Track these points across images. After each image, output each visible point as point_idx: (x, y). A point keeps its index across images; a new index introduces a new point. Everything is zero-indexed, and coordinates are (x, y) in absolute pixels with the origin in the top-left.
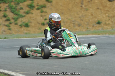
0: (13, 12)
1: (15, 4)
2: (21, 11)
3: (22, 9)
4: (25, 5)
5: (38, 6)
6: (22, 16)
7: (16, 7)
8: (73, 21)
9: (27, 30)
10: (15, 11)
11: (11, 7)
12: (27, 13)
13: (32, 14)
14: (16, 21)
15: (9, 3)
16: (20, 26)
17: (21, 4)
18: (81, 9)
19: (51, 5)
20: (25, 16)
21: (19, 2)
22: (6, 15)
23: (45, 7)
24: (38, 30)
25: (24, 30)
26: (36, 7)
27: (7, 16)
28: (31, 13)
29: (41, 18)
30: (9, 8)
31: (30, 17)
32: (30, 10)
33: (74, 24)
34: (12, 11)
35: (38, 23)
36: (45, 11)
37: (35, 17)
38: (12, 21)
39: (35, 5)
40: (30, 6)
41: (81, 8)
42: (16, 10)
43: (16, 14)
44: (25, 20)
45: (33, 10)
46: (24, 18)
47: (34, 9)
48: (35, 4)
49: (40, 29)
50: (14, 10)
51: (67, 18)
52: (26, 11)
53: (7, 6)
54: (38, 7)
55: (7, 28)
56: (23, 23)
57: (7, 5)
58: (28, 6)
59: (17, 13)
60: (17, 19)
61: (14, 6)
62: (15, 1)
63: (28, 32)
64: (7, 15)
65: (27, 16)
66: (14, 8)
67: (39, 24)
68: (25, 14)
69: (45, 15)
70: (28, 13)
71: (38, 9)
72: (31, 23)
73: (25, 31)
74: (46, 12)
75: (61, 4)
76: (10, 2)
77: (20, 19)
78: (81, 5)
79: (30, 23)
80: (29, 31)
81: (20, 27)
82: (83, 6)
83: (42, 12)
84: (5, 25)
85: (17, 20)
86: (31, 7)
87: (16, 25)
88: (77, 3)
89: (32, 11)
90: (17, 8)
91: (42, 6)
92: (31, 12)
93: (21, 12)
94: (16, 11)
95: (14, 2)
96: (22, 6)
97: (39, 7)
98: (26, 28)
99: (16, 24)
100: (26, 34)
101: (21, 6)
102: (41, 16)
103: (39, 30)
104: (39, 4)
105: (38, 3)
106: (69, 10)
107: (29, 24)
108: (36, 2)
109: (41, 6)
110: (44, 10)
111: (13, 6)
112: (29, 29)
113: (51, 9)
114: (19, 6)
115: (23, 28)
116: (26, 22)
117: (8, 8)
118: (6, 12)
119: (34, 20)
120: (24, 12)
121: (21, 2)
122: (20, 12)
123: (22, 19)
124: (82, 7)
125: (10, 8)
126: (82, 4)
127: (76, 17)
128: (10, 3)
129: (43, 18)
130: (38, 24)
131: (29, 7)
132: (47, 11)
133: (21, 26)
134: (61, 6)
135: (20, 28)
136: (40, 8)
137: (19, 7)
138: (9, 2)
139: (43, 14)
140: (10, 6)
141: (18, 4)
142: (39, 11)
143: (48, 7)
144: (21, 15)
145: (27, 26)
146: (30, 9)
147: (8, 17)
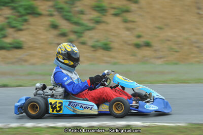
19: (140, 8)
28: (104, 22)
35: (125, 42)
67: (129, 45)
74: (134, 22)
81: (93, 49)
102: (128, 29)
114: (76, 7)
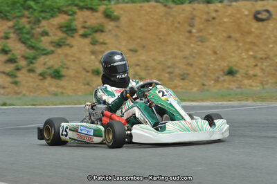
0: (23, 43)
1: (29, 22)
2: (45, 39)
3: (45, 34)
4: (53, 25)
5: (84, 27)
6: (44, 52)
7: (32, 29)
8: (169, 67)
9: (57, 87)
10: (28, 39)
11: (20, 29)
12: (59, 45)
13: (71, 47)
14: (32, 63)
15: (14, 20)
16: (41, 75)
17: (44, 23)
18: (188, 38)
20: (52, 52)
21: (41, 18)
22: (7, 49)
23: (102, 31)
24: (83, 87)
25: (50, 85)
26: (81, 32)
27: (10, 51)
29: (93, 57)
30: (14, 33)
31: (66, 55)
32: (66, 39)
33: (170, 73)
34: (23, 40)
36: (101, 40)
37: (77, 55)
38: (23, 63)
39: (79, 26)
40: (66, 27)
41: (188, 34)
42: (33, 36)
43: (33, 47)
44: (52, 61)
45: (72, 37)
46: (50, 56)
47: (76, 35)
48: (77, 24)
49: (88, 84)
50: (28, 36)
51: (154, 60)
52: (55, 39)
53: (10, 27)
54: (86, 30)
55: (9, 79)
56: (49, 68)
57: (11, 24)
58: (60, 27)
59: (33, 45)
60: (34, 58)
61: (28, 26)
62: (29, 16)
63: (60, 90)
64: (11, 48)
65: (59, 51)
66: (28, 33)
68: (54, 46)
69: (102, 49)
70: (61, 44)
71: (84, 36)
72: (67, 68)
73: (53, 89)
75: (140, 24)
76: (18, 17)
77: (42, 59)
78: (189, 28)
79: (65, 70)
80: (62, 87)
82: (194, 31)
83: (94, 43)
84: (4, 73)
85: (34, 61)
86: (69, 29)
87: (31, 74)
88: (179, 23)
89: (70, 40)
90: (34, 31)
91: (96, 29)
92: (68, 42)
93: (45, 42)
94: (33, 40)
95: (28, 18)
96: (46, 28)
97: (89, 31)
98: (54, 82)
99: (31, 71)
100: (56, 94)
101: (44, 26)
103: (87, 87)
104: (88, 24)
105: (85, 22)
106: (160, 39)
107: (63, 72)
108: (81, 20)
109: (92, 28)
110: (100, 37)
111: (24, 27)
112: (62, 83)
113: (116, 36)
115: (49, 80)
116: (56, 67)
117: (12, 30)
118: (8, 41)
119: (74, 61)
120: (52, 42)
121: (44, 18)
122: (41, 41)
123: (47, 60)
124: (190, 32)
125: (19, 31)
126: (192, 26)
127: (175, 57)
128: (17, 19)
129: (96, 57)
130: (84, 72)
131: (65, 29)
132: (107, 41)
133: (43, 76)
134: (141, 28)
135: (41, 80)
136: (90, 34)
137: (39, 30)
138: (14, 18)
139: (97, 48)
140: (16, 27)
141: (38, 21)
142: (87, 41)
143: (110, 31)
144: (44, 50)
145: (57, 75)
146: (64, 35)
147: (13, 54)
